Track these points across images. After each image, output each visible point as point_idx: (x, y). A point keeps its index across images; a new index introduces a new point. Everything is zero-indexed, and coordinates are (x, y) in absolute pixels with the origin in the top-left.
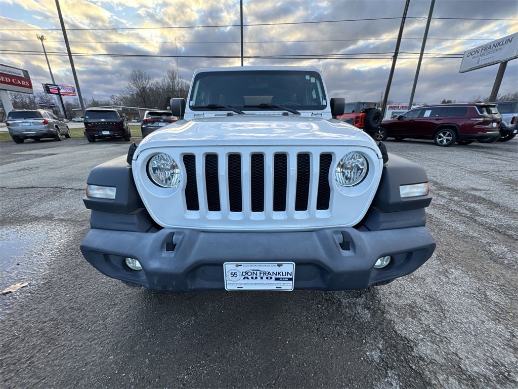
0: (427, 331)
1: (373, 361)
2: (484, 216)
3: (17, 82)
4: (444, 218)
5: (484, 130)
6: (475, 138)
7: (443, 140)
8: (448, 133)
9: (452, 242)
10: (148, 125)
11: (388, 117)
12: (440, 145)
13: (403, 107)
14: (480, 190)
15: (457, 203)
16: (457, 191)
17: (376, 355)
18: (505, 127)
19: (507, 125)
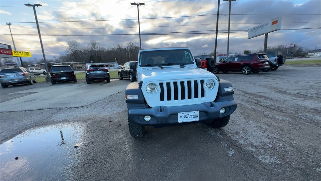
0: (242, 137)
1: (225, 147)
2: (263, 102)
3: (4, 51)
4: (247, 105)
5: (263, 66)
6: (260, 69)
7: (245, 72)
8: (247, 68)
9: (250, 112)
10: (91, 72)
11: (218, 61)
12: (245, 74)
13: (225, 55)
14: (262, 93)
15: (252, 99)
16: (252, 94)
17: (226, 145)
18: (273, 64)
19: (273, 63)
